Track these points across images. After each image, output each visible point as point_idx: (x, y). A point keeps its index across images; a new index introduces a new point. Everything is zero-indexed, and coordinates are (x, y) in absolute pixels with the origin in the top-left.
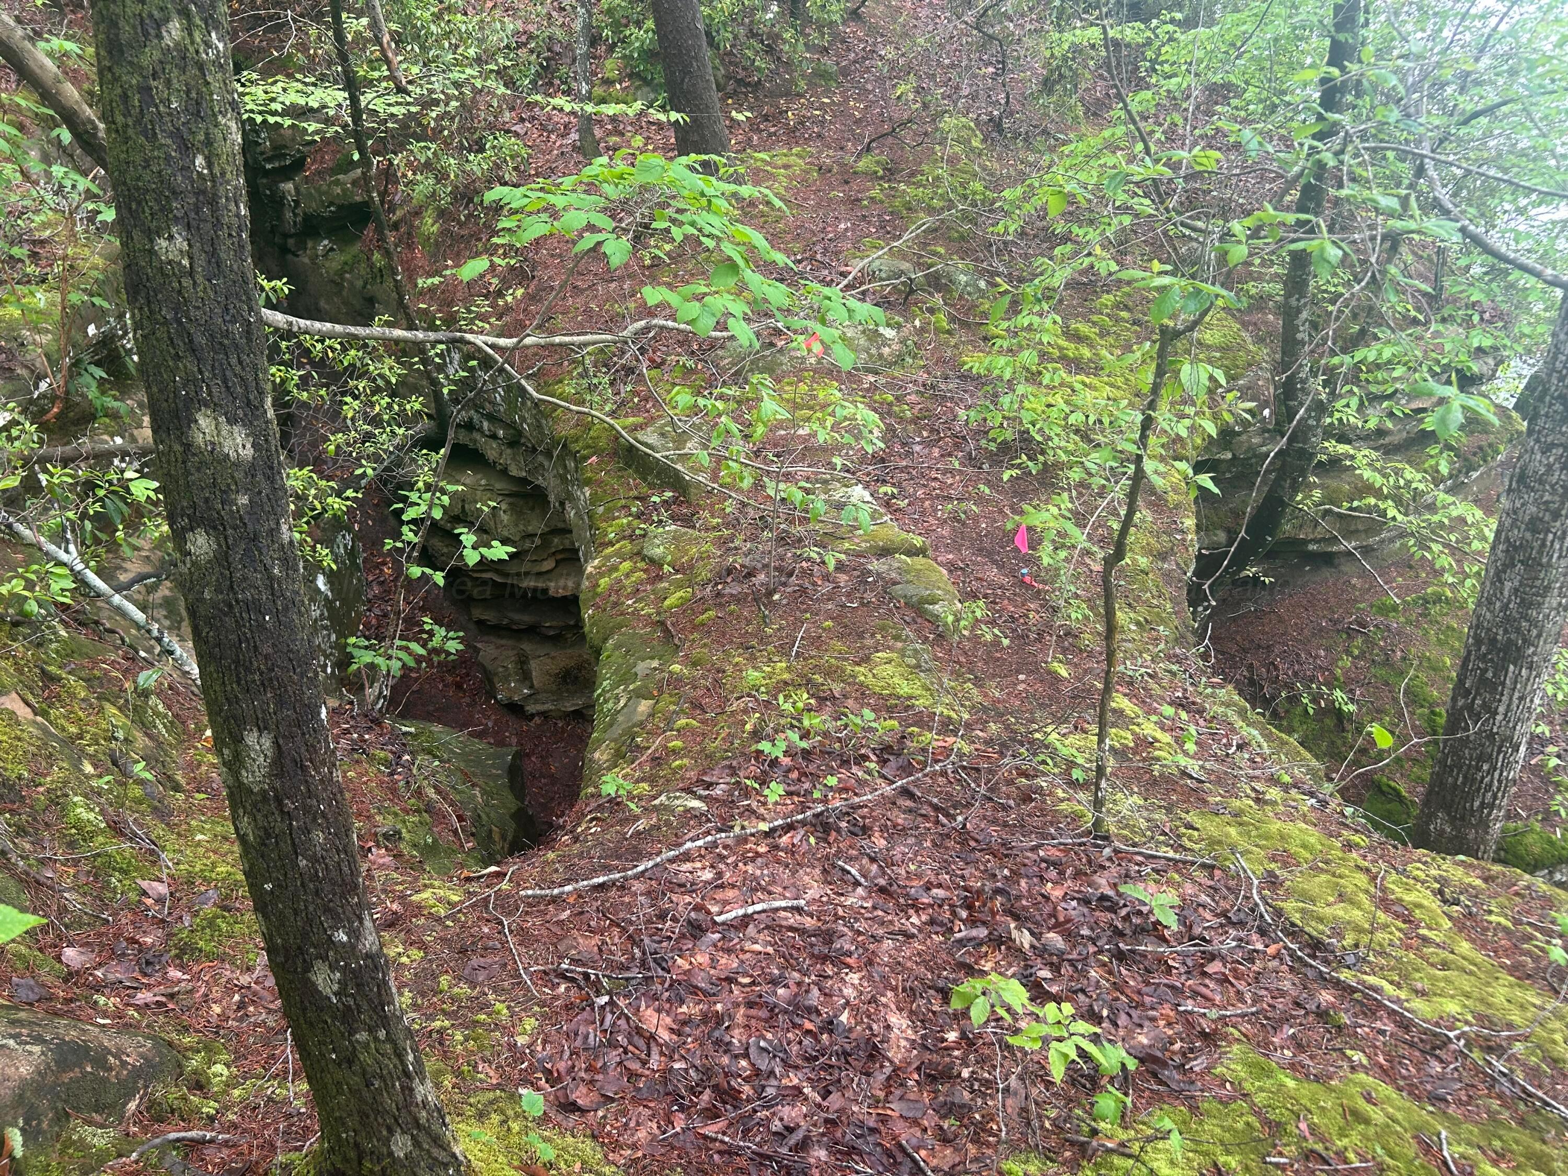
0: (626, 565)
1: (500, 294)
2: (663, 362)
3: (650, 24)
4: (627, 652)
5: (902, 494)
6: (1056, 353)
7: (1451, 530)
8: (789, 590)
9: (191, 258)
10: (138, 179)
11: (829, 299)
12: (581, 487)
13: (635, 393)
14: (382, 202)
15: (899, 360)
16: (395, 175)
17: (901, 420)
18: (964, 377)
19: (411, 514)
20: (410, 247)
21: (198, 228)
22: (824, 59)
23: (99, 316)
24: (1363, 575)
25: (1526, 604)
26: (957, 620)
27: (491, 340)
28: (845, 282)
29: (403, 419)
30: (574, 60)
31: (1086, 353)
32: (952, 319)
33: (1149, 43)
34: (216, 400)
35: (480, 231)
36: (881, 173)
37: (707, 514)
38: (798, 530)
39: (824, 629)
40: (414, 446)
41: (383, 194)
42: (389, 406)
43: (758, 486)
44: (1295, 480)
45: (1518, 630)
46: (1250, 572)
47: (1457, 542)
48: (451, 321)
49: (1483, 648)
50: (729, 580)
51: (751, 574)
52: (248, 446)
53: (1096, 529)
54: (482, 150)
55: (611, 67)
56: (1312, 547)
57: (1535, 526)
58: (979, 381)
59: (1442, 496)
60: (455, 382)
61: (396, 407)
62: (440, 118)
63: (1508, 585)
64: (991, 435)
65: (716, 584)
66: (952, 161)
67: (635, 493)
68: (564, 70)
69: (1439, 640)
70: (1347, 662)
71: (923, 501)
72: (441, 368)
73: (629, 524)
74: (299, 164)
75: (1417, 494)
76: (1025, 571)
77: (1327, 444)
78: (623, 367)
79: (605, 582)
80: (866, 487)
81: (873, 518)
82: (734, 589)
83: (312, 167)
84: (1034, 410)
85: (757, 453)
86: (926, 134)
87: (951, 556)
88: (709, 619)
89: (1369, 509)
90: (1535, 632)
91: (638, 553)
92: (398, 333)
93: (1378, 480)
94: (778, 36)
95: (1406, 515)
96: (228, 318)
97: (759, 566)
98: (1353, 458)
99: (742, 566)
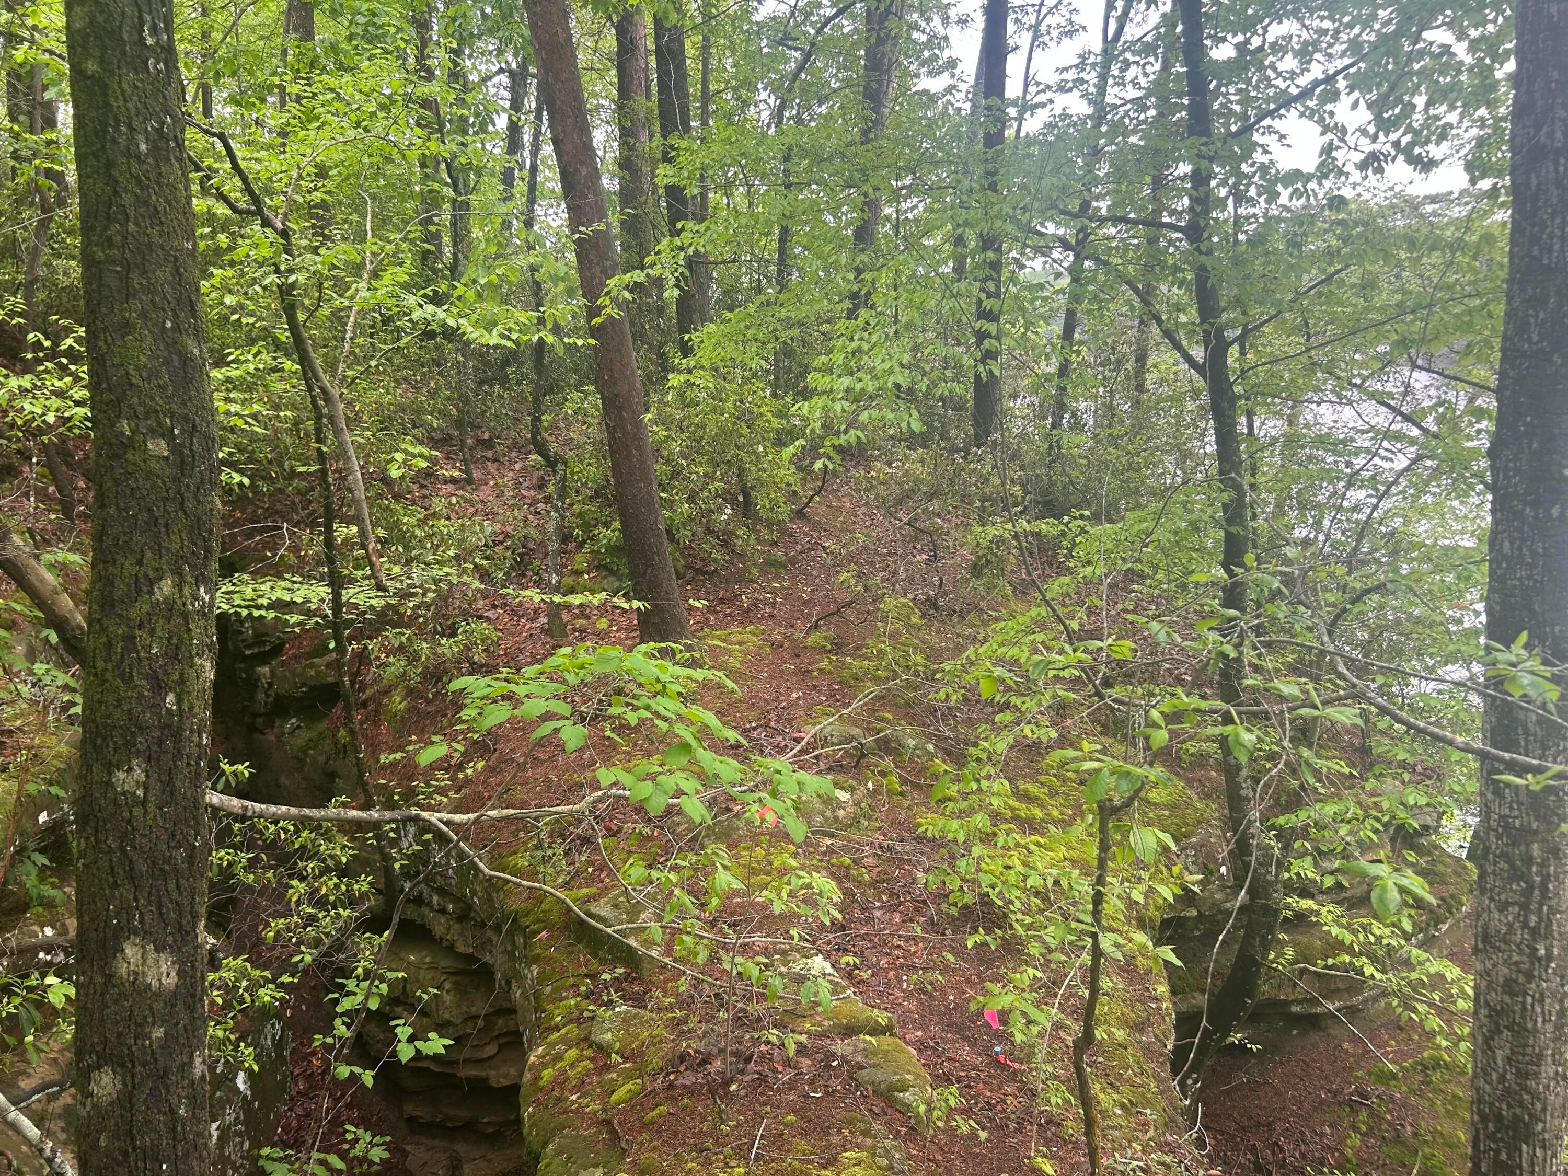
0: (573, 1053)
1: (460, 767)
2: (620, 830)
3: (617, 525)
4: (568, 1158)
5: (865, 963)
6: (1009, 814)
7: (1433, 988)
8: (747, 1078)
9: (146, 788)
10: (108, 717)
11: (779, 772)
12: (529, 965)
13: (590, 863)
14: (353, 683)
15: (855, 822)
16: (368, 658)
17: (859, 884)
18: (920, 839)
19: (347, 1004)
20: (376, 724)
21: (158, 760)
22: (775, 551)
23: (52, 803)
24: (1354, 1039)
25: (1523, 1075)
26: (930, 1110)
27: (446, 816)
28: (798, 748)
29: (352, 901)
30: (546, 555)
31: (1038, 813)
32: (904, 781)
33: (1063, 534)
34: (147, 927)
35: (447, 708)
36: (829, 647)
37: (659, 993)
38: (755, 1008)
39: (786, 1125)
40: (357, 929)
41: (354, 676)
42: (337, 886)
43: (714, 959)
44: (1264, 938)
45: (1521, 1104)
46: (1236, 1038)
47: (1442, 1000)
48: (409, 796)
49: (1491, 1126)
50: (682, 1068)
51: (706, 1061)
52: (173, 974)
53: (1068, 999)
54: (454, 634)
55: (580, 560)
56: (1295, 1009)
57: (1510, 987)
58: (936, 843)
59: (1415, 951)
60: (408, 857)
61: (343, 888)
62: (417, 607)
63: (1499, 1053)
64: (951, 899)
65: (668, 1074)
66: (894, 635)
67: (584, 970)
68: (536, 563)
69: (1448, 1111)
70: (1355, 1140)
71: (886, 971)
72: (394, 843)
73: (577, 1005)
74: (277, 650)
75: (1390, 950)
76: (998, 1049)
77: (1289, 900)
78: (579, 837)
79: (547, 1074)
80: (827, 957)
81: (834, 992)
82: (688, 1079)
83: (289, 651)
84: (992, 872)
85: (713, 924)
86: (868, 612)
87: (919, 1033)
88: (660, 1115)
89: (1346, 967)
90: (1539, 1106)
91: (586, 1039)
92: (354, 813)
93: (1348, 938)
94: (732, 533)
95: (1384, 972)
96: (172, 844)
97: (715, 1050)
98: (1318, 914)
99: (696, 1051)
